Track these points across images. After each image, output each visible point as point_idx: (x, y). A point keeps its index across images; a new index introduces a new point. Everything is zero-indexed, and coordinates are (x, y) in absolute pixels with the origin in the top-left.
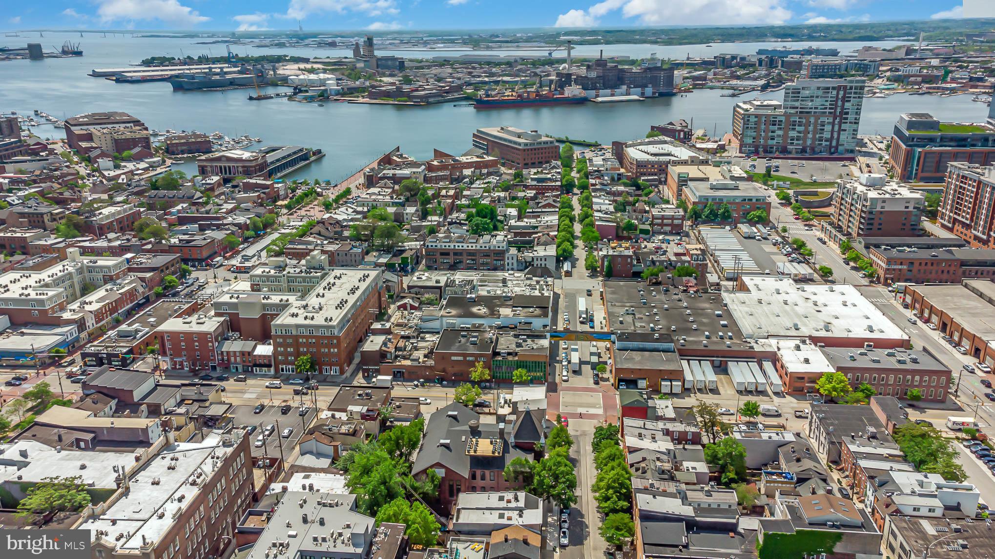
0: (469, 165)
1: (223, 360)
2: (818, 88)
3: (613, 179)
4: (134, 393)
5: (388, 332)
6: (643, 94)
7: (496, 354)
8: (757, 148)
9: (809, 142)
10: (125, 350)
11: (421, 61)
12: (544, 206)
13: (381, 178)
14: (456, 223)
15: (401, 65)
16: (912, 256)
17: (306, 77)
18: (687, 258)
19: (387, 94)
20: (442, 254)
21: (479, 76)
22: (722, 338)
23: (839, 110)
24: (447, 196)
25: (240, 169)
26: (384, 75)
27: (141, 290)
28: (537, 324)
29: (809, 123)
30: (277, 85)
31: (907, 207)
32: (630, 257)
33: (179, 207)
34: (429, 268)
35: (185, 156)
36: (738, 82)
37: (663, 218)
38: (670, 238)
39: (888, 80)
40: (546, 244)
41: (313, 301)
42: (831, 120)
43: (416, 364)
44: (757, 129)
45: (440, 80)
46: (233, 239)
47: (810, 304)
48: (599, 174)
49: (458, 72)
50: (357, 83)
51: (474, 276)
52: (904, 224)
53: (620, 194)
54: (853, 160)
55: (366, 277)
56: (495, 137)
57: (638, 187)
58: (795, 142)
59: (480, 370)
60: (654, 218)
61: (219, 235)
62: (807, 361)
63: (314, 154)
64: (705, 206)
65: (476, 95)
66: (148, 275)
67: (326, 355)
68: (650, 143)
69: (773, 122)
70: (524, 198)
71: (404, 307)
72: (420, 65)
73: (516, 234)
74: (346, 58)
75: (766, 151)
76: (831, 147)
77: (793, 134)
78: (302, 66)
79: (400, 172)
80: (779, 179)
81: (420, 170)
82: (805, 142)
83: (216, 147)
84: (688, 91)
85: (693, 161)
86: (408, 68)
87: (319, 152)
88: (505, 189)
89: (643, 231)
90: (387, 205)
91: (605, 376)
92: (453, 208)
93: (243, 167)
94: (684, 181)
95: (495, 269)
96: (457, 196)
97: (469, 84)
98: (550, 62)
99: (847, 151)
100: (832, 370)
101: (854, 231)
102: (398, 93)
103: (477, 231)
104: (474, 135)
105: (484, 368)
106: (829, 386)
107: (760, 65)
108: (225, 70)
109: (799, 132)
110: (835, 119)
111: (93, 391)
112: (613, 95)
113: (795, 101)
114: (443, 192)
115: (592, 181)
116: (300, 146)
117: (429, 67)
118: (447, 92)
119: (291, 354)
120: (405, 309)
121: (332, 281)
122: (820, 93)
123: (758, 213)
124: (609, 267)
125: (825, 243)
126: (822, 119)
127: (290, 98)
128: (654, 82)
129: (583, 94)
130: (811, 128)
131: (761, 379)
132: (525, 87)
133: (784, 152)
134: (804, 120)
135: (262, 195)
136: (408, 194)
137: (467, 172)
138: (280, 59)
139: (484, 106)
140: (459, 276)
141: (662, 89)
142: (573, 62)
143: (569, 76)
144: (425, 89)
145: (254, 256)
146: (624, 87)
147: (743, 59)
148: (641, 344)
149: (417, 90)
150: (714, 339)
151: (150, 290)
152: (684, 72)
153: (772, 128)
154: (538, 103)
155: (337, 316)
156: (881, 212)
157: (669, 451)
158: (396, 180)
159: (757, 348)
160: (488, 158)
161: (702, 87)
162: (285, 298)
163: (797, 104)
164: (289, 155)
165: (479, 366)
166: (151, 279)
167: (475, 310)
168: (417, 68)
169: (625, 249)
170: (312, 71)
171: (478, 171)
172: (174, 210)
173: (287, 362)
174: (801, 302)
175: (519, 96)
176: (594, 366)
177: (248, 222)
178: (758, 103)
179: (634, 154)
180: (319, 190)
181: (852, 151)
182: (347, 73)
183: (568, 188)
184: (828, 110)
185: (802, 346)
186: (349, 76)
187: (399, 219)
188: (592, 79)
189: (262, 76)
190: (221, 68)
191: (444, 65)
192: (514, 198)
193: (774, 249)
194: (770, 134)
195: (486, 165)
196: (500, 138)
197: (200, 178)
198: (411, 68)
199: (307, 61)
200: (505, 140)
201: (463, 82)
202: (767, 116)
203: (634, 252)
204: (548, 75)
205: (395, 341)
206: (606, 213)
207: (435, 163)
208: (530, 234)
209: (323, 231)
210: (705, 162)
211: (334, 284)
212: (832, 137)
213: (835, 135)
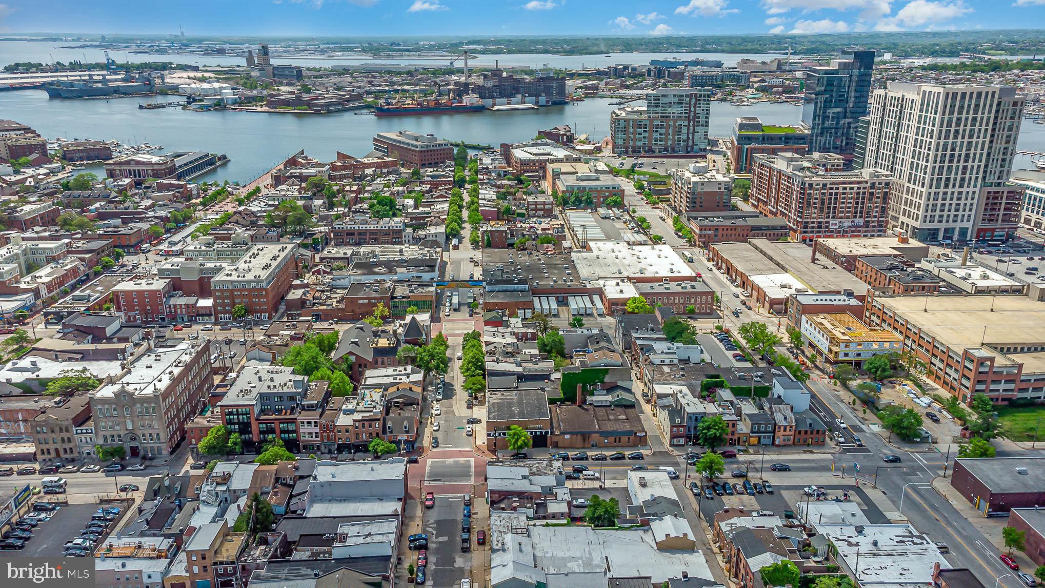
0: (369, 165)
1: (171, 312)
2: (675, 96)
3: (499, 175)
4: (107, 329)
5: (306, 286)
6: (537, 103)
7: (393, 298)
8: (627, 148)
9: (670, 143)
10: (83, 309)
11: (319, 70)
12: (438, 197)
13: (289, 177)
14: (359, 211)
15: (299, 74)
16: (718, 224)
17: (198, 86)
18: (551, 232)
19: (287, 103)
20: (348, 234)
21: (380, 85)
22: (565, 281)
23: (692, 115)
24: (351, 192)
25: (150, 172)
26: (281, 84)
27: (82, 268)
28: (426, 277)
29: (668, 126)
30: (167, 94)
31: (720, 189)
32: (505, 231)
33: (97, 205)
34: (336, 245)
35: (85, 162)
36: (627, 91)
37: (536, 204)
38: (542, 220)
39: (757, 90)
40: (437, 225)
41: (242, 265)
42: (686, 123)
43: (330, 308)
44: (625, 131)
45: (339, 89)
46: (158, 229)
47: (635, 258)
48: (486, 171)
49: (358, 81)
50: (255, 92)
51: (377, 249)
53: (502, 186)
54: (704, 157)
55: (283, 249)
56: (395, 141)
57: (521, 182)
58: (658, 143)
59: (381, 308)
60: (529, 204)
61: (145, 226)
62: (621, 291)
63: (219, 159)
64: (572, 194)
65: (376, 104)
66: (87, 256)
67: (255, 304)
68: (534, 145)
69: (638, 125)
70: (420, 191)
71: (318, 272)
72: (319, 74)
73: (412, 219)
74: (238, 66)
75: (634, 151)
76: (687, 146)
77: (655, 135)
78: (192, 74)
79: (306, 171)
80: (640, 174)
81: (324, 169)
82: (666, 143)
83: (115, 154)
84: (580, 100)
85: (568, 159)
86: (306, 77)
87: (224, 157)
88: (403, 185)
89: (519, 215)
90: (296, 199)
91: (477, 311)
92: (357, 200)
93: (153, 170)
94: (557, 175)
95: (394, 243)
96: (359, 192)
97: (369, 93)
98: (451, 72)
99: (701, 150)
100: (637, 296)
101: (683, 209)
102: (298, 101)
103: (379, 216)
104: (375, 140)
105: (384, 307)
106: (633, 305)
107: (649, 75)
108: (108, 77)
109: (661, 134)
110: (689, 122)
111: (71, 329)
112: (509, 104)
113: (656, 107)
114: (348, 188)
115: (480, 177)
116: (205, 152)
117: (328, 76)
118: (348, 101)
119: (228, 305)
120: (319, 274)
121: (256, 252)
122: (676, 100)
123: (614, 198)
124: (488, 239)
125: (664, 220)
126: (679, 122)
127: (184, 107)
128: (548, 91)
129: (481, 102)
130: (671, 131)
131: (589, 305)
132: (425, 96)
133: (650, 152)
134: (665, 125)
135: (177, 194)
136: (315, 190)
137: (369, 171)
138: (165, 67)
139: (384, 113)
140: (363, 250)
141: (555, 98)
142: (471, 71)
143: (466, 85)
144: (324, 98)
145: (180, 241)
146: (520, 96)
147: (634, 69)
148: (504, 287)
149: (317, 99)
150: (559, 282)
151: (89, 269)
152: (578, 82)
153: (639, 130)
154: (438, 111)
155: (264, 275)
156: (701, 193)
157: (513, 343)
158: (302, 178)
159: (588, 286)
160: (387, 159)
161: (594, 96)
162: (218, 265)
163: (659, 109)
164: (196, 160)
165: (381, 306)
166: (90, 259)
167: (376, 270)
168: (316, 77)
169: (501, 226)
170: (203, 80)
171: (379, 171)
172: (92, 207)
173: (225, 312)
174: (629, 257)
175: (418, 104)
176: (469, 305)
177: (169, 215)
178: (629, 109)
179: (519, 154)
180: (230, 189)
181: (705, 150)
182: (241, 82)
183: (460, 183)
184: (683, 115)
185: (621, 283)
186: (244, 85)
187: (308, 209)
188: (489, 88)
189: (150, 84)
190: (104, 76)
191: (343, 74)
192: (411, 192)
193: (624, 226)
194: (638, 136)
195: (387, 165)
196: (399, 142)
197: (111, 180)
198: (310, 77)
199: (196, 69)
200: (403, 143)
201: (363, 91)
202: (634, 120)
203: (509, 229)
204: (448, 84)
205: (312, 293)
206: (489, 201)
207: (339, 164)
208: (424, 218)
209: (240, 220)
210: (578, 160)
211: (258, 254)
212: (688, 138)
213: (691, 135)
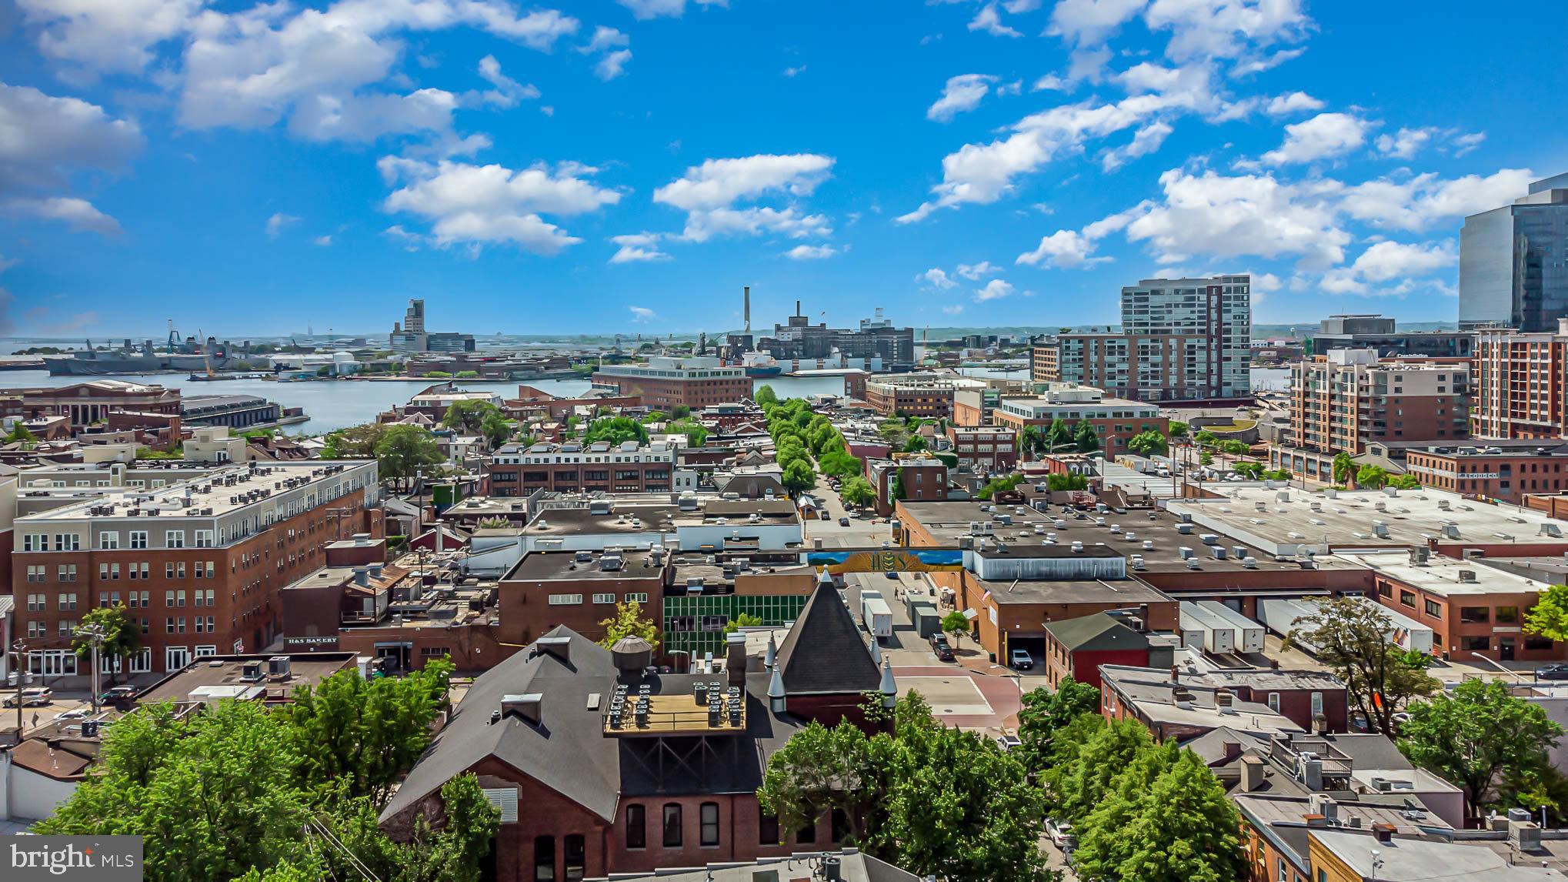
2: (1177, 292)
6: (867, 367)
9: (1173, 381)
15: (468, 346)
23: (1214, 326)
29: (1168, 350)
31: (1441, 389)
40: (758, 463)
42: (1204, 343)
44: (1083, 362)
52: (1442, 423)
54: (1251, 404)
58: (1150, 381)
63: (287, 414)
64: (1048, 429)
69: (1110, 348)
76: (1209, 387)
77: (1142, 367)
82: (1167, 381)
87: (298, 410)
94: (992, 404)
99: (1237, 392)
101: (1348, 443)
105: (641, 617)
109: (1153, 365)
110: (1210, 340)
112: (820, 367)
113: (1141, 312)
122: (1180, 299)
123: (1148, 436)
124: (900, 490)
126: (1189, 342)
128: (884, 349)
129: (774, 363)
130: (1173, 357)
134: (1161, 346)
141: (896, 362)
143: (748, 339)
146: (838, 356)
148: (1045, 564)
153: (1108, 358)
156: (1397, 400)
163: (1145, 318)
169: (928, 459)
184: (1196, 327)
188: (785, 343)
189: (223, 356)
194: (1107, 370)
202: (1099, 339)
210: (1016, 391)
212: (1210, 371)
213: (1214, 367)
